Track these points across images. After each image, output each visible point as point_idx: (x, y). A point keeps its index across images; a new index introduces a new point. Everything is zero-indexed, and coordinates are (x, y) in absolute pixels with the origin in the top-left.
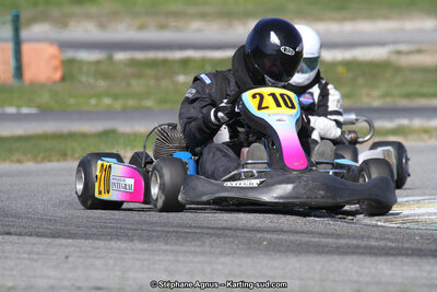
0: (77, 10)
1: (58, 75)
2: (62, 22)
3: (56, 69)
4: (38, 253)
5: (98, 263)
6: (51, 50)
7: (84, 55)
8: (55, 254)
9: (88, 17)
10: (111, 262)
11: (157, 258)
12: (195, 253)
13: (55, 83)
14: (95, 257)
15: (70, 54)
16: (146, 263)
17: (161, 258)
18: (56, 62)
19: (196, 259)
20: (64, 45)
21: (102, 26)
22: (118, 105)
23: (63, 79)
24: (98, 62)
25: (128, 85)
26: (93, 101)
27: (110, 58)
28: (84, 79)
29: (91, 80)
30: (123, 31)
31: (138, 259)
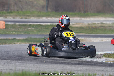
0: (8, 14)
1: (4, 27)
2: (6, 17)
3: (4, 26)
6: (3, 22)
7: (10, 23)
8: (2, 63)
9: (11, 16)
10: (14, 65)
13: (4, 29)
14: (10, 64)
15: (7, 23)
17: (24, 64)
18: (4, 25)
19: (31, 64)
20: (6, 21)
21: (13, 18)
22: (16, 33)
23: (5, 28)
24: (12, 25)
25: (19, 30)
26: (11, 33)
27: (15, 24)
28: (10, 28)
29: (11, 29)
30: (18, 19)
31: (19, 64)
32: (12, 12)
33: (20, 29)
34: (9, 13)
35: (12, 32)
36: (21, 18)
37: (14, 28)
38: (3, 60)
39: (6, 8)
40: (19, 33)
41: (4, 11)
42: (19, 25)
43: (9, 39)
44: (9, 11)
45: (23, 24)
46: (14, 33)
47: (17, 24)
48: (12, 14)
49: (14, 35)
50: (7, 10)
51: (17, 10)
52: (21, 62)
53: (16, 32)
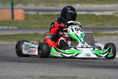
1: (23, 18)
2: (25, 4)
4: (14, 67)
5: (30, 70)
6: (22, 11)
7: (31, 13)
8: (18, 67)
10: (33, 69)
11: (46, 68)
13: (23, 20)
14: (29, 68)
16: (43, 70)
17: (47, 68)
18: (23, 15)
19: (56, 69)
20: (25, 10)
21: (36, 5)
23: (25, 19)
24: (34, 15)
26: (33, 26)
27: (38, 14)
28: (30, 19)
29: (33, 20)
30: (42, 7)
31: (41, 69)
33: (44, 20)
35: (34, 24)
36: (47, 5)
37: (37, 19)
38: (20, 63)
40: (43, 26)
42: (44, 15)
43: (30, 35)
45: (49, 13)
46: (36, 25)
47: (40, 13)
49: (37, 29)
52: (43, 65)
53: (39, 24)
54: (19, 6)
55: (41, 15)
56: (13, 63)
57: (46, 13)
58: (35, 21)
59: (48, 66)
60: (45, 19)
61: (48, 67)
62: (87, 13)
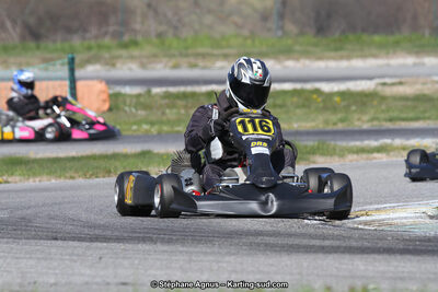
0: (123, 52)
1: (106, 107)
2: (111, 63)
3: (104, 101)
4: (78, 255)
5: (126, 263)
6: (101, 86)
7: (128, 90)
8: (91, 256)
9: (132, 58)
10: (136, 262)
11: (173, 258)
12: (206, 253)
14: (124, 258)
15: (118, 89)
16: (164, 262)
17: (177, 258)
18: (105, 96)
19: (206, 259)
20: (110, 82)
21: (143, 66)
22: (154, 130)
23: (110, 109)
24: (139, 96)
25: (163, 113)
26: (135, 127)
27: (149, 92)
28: (127, 109)
29: (133, 110)
30: (161, 70)
31: (158, 259)
32: (135, 43)
33: (168, 111)
34: (125, 46)
35: (139, 123)
36: (176, 67)
37: (146, 107)
38: (95, 244)
39: (111, 29)
40: (165, 128)
41: (107, 41)
42: (167, 95)
43: (125, 156)
44: (126, 38)
45: (182, 89)
46: (145, 127)
47: (156, 90)
48: (135, 52)
49: (147, 138)
50: (117, 35)
51: (160, 35)
53: (152, 124)
54: (91, 69)
55: (157, 94)
56: (76, 244)
57: (172, 89)
58: (142, 113)
59: (181, 249)
60: (172, 106)
61: (181, 252)
62: (298, 86)
